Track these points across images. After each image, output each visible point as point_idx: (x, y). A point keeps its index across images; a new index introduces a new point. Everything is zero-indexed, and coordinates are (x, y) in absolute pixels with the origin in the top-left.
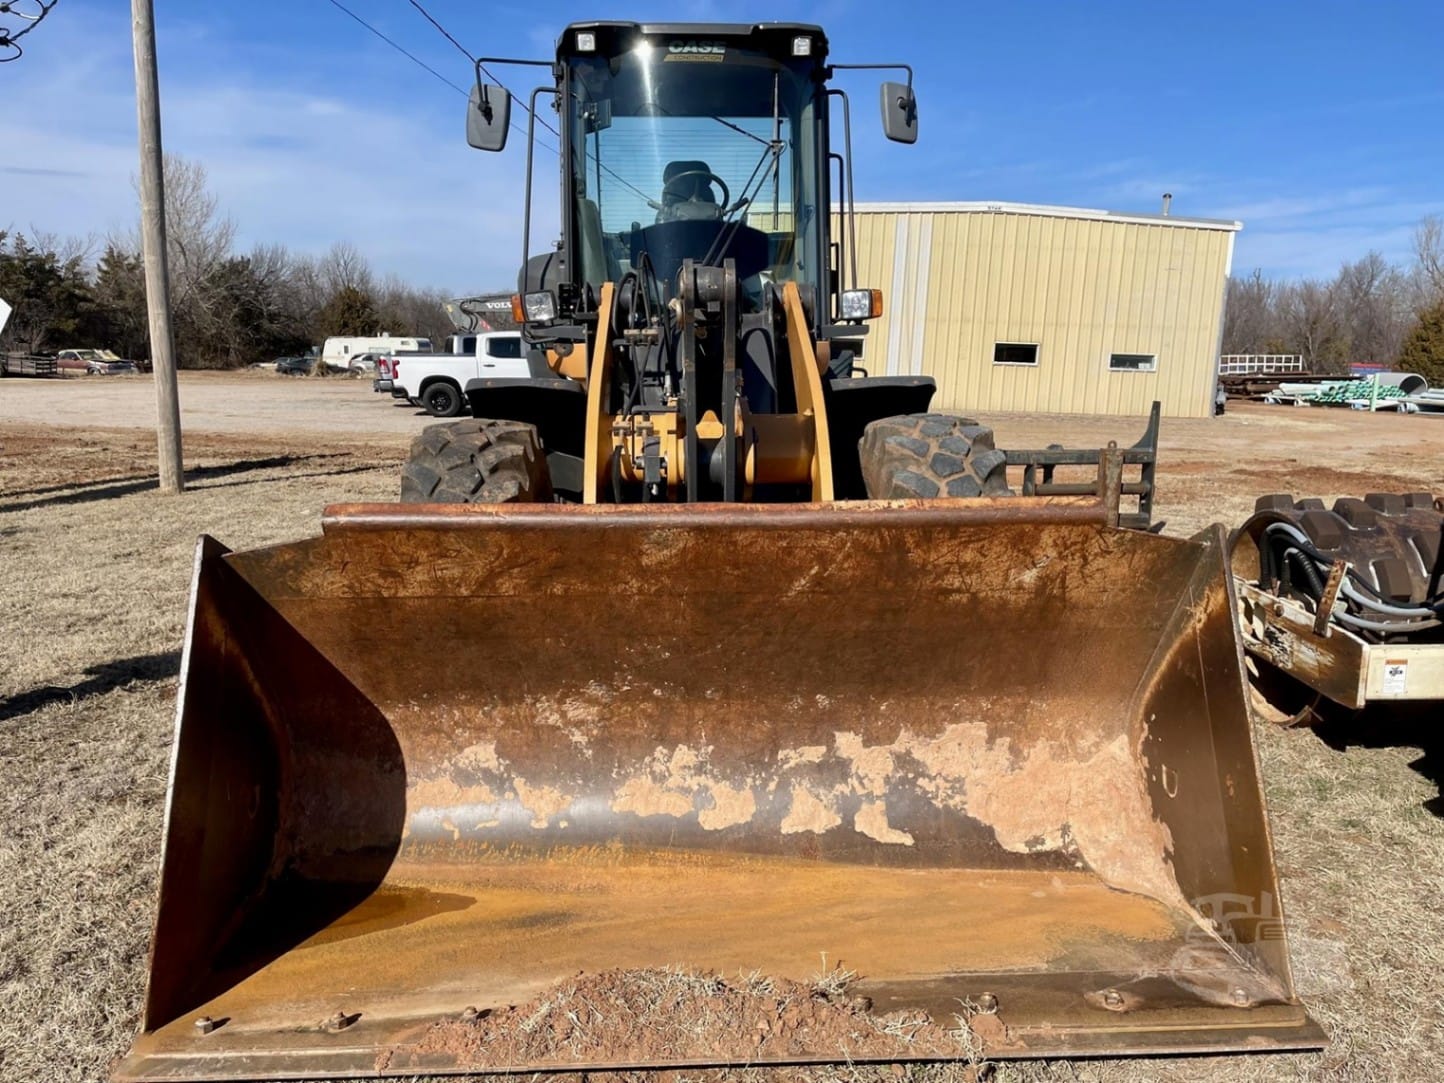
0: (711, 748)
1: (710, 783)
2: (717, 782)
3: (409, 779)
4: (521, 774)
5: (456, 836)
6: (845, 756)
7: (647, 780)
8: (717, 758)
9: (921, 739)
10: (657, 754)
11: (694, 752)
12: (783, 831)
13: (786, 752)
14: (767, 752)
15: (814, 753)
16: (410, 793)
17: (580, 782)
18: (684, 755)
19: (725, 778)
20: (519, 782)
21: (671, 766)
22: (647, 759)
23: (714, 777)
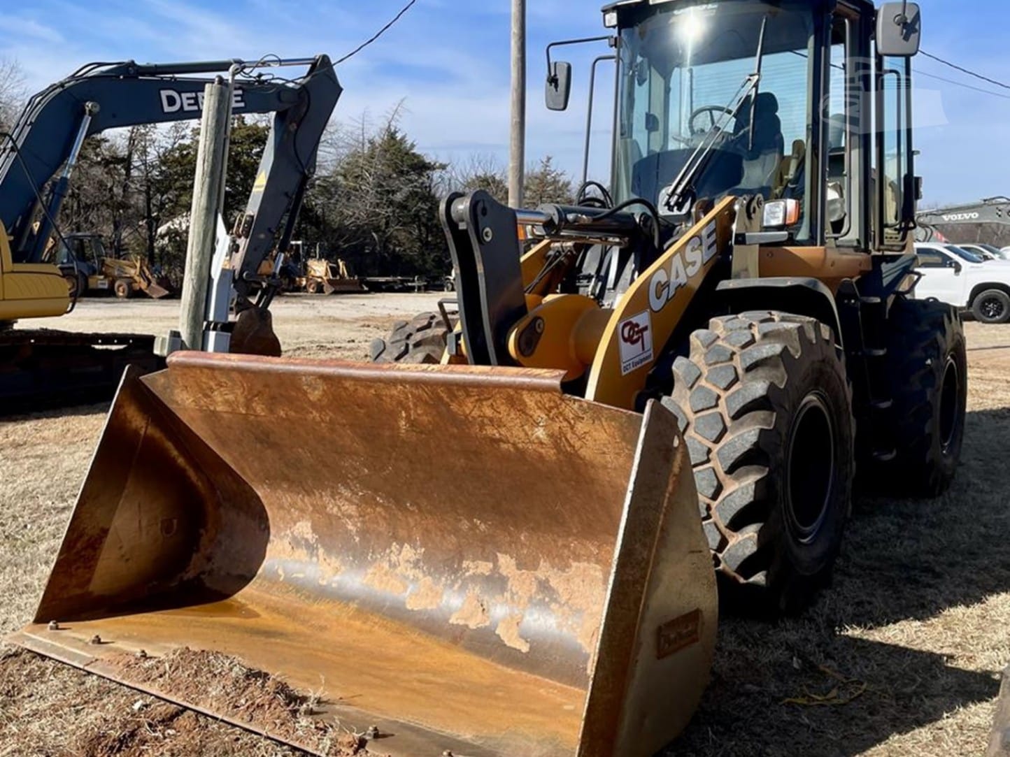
0: (423, 550)
1: (421, 575)
2: (425, 576)
3: (271, 537)
4: (323, 546)
5: (281, 579)
6: (504, 574)
7: (386, 565)
8: (427, 558)
9: (555, 570)
10: (393, 548)
11: (413, 551)
12: (451, 621)
13: (468, 562)
14: (457, 561)
15: (485, 567)
16: (269, 547)
17: (351, 558)
18: (408, 552)
19: (430, 574)
20: (321, 551)
21: (400, 557)
22: (388, 551)
23: (424, 572)
